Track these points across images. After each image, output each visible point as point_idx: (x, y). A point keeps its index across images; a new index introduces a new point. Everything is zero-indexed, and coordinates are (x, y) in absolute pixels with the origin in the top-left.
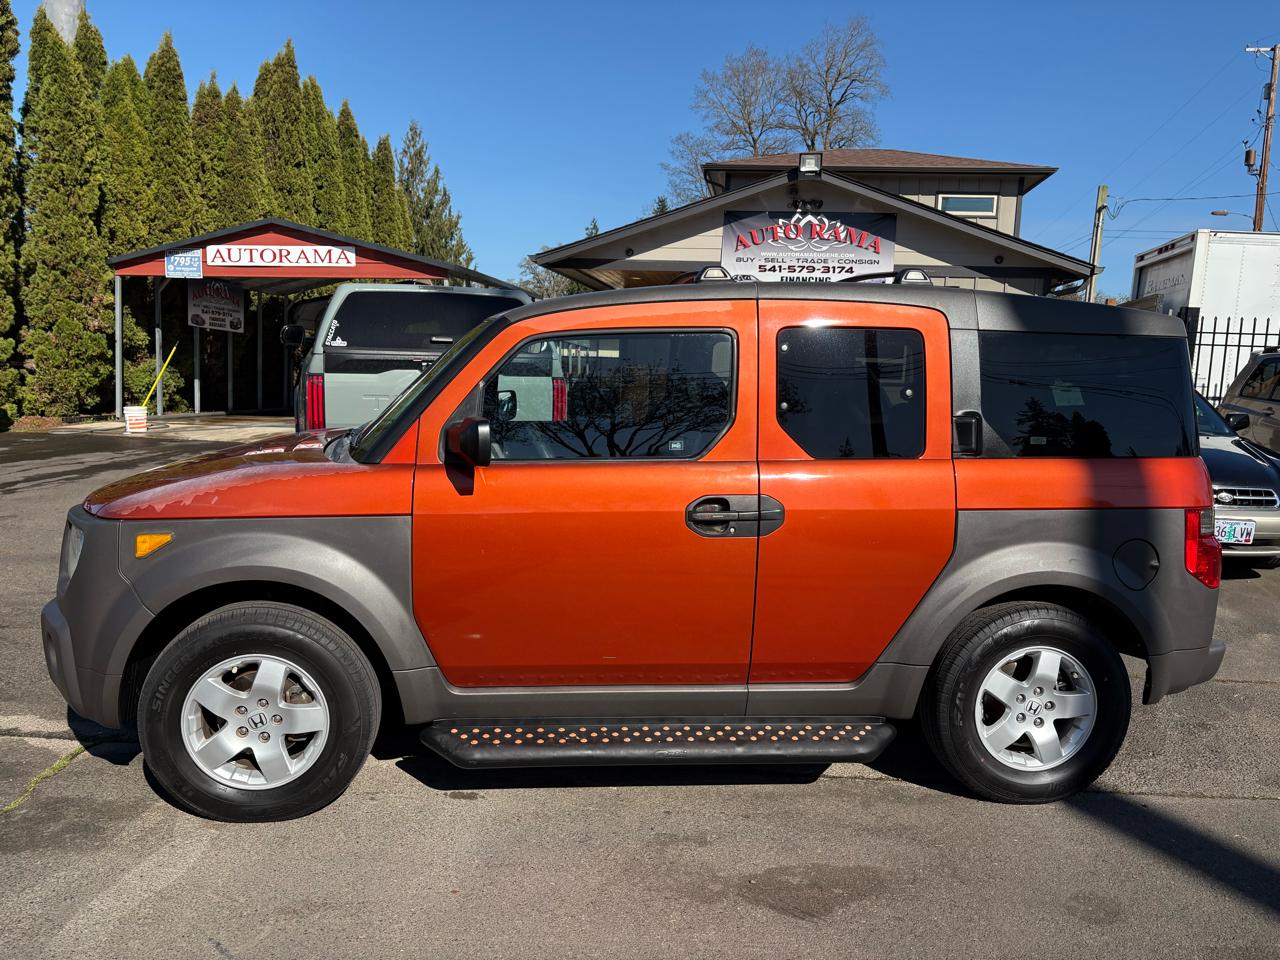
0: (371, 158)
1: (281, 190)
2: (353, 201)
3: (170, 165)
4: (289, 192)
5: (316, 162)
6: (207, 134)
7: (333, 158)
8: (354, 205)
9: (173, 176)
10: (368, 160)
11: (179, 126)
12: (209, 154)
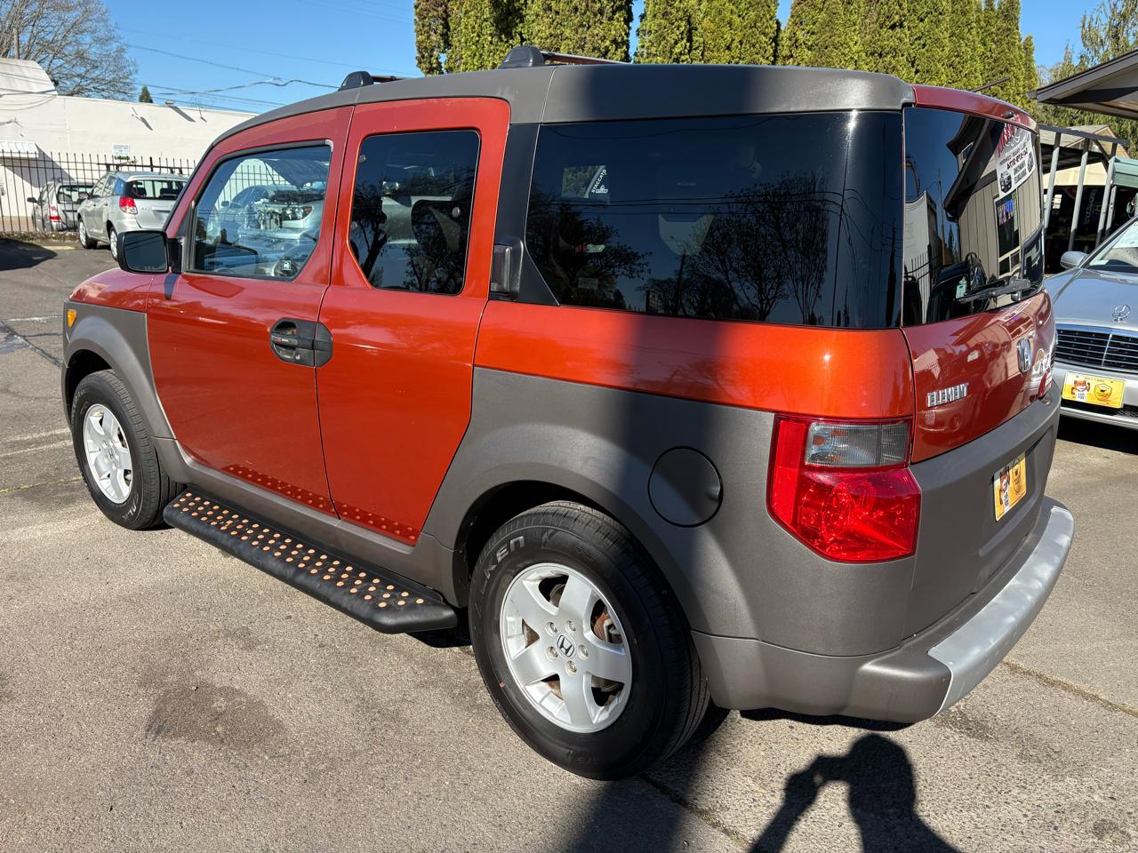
0: (996, 7)
1: (872, 54)
2: (958, 56)
3: (754, 46)
4: (880, 55)
5: (922, 20)
6: (804, 12)
7: (940, 14)
8: (957, 59)
9: (755, 56)
10: (992, 10)
11: (766, 8)
12: (803, 30)
